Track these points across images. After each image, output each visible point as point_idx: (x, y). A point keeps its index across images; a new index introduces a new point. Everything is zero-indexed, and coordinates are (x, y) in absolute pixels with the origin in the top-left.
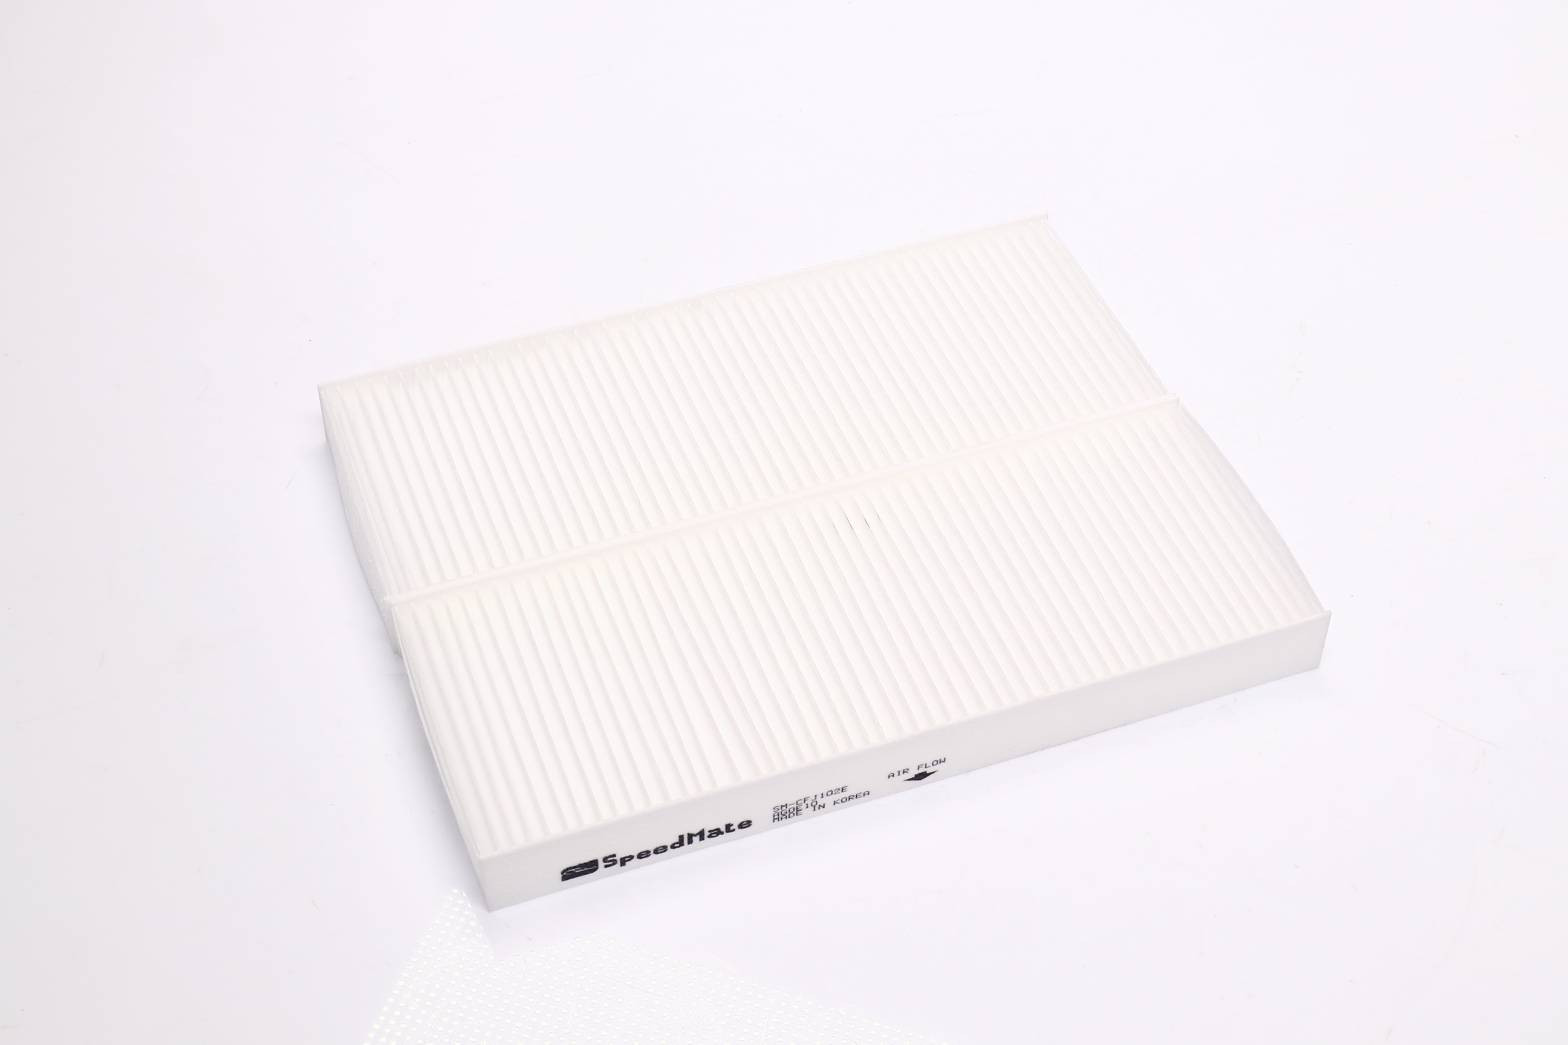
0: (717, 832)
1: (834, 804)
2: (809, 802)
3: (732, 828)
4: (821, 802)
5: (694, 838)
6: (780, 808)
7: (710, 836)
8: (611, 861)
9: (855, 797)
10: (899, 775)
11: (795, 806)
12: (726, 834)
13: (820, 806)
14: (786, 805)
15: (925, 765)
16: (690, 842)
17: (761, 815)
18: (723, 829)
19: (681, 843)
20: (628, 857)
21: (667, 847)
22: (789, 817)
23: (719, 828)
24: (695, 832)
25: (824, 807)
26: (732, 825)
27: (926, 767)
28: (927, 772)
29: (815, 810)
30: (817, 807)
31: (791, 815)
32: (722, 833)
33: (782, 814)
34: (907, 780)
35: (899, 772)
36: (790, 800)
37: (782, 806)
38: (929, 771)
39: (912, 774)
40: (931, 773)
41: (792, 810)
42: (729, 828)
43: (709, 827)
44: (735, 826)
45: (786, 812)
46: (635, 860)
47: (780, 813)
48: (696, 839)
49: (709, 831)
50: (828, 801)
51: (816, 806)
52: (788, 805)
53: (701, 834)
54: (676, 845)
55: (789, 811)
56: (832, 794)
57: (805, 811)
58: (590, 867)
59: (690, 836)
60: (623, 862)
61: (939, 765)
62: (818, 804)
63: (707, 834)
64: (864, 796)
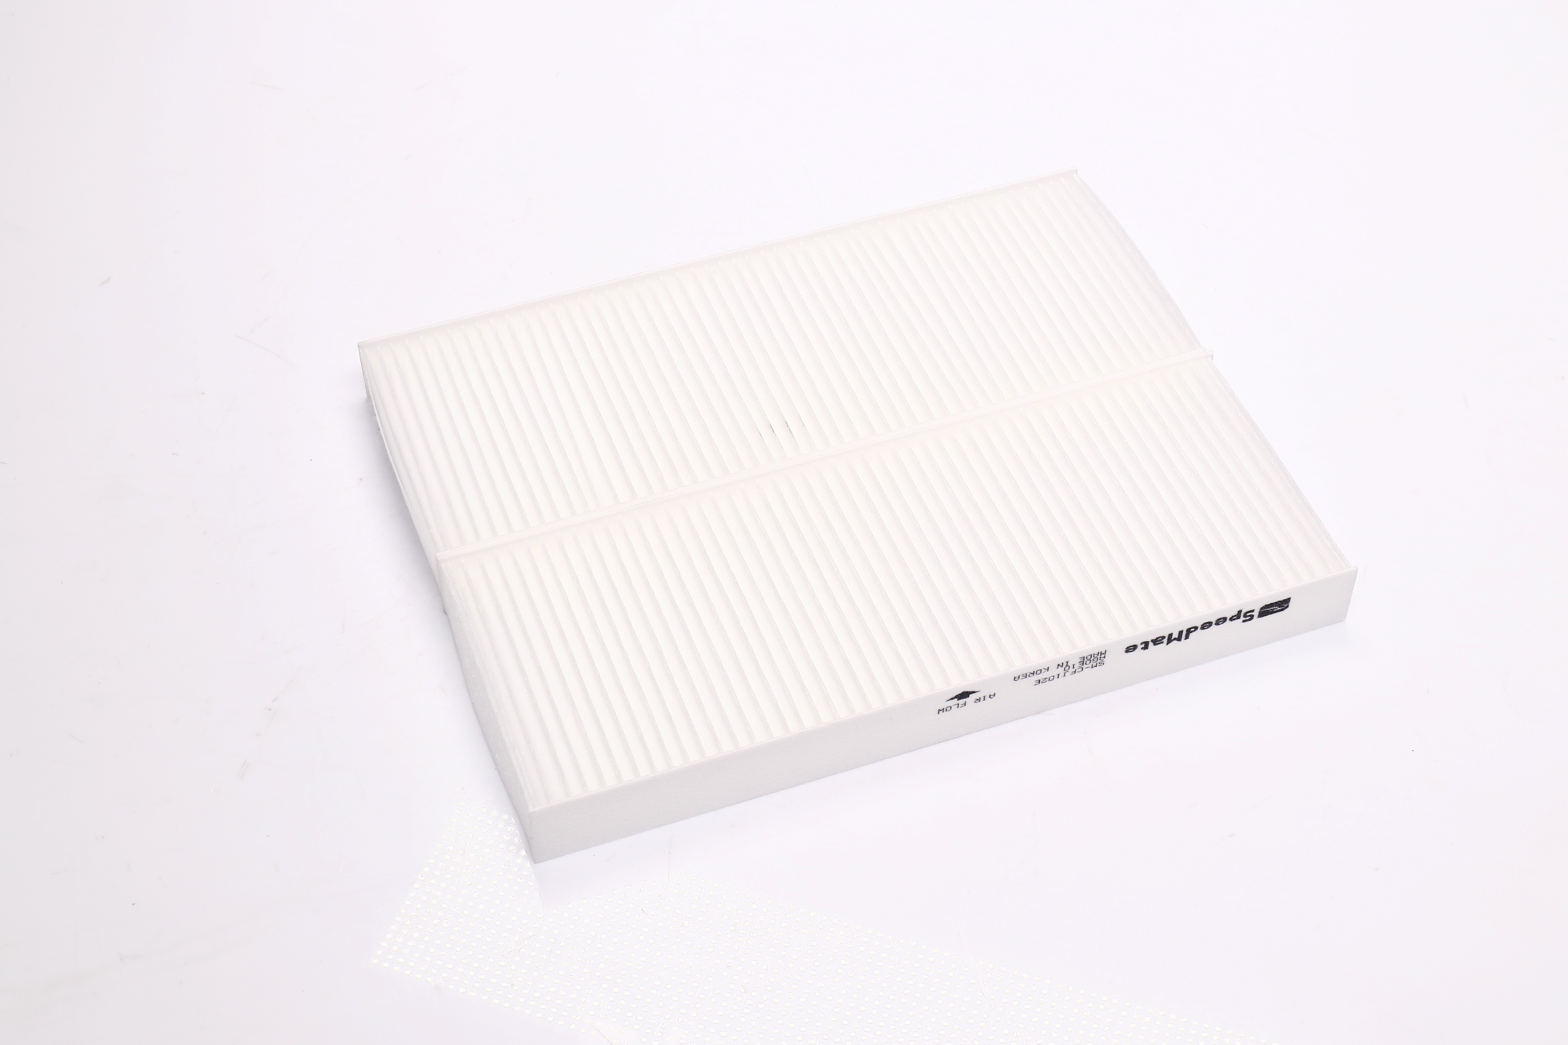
0: (1156, 642)
1: (1048, 668)
2: (1072, 670)
3: (1143, 646)
4: (1061, 670)
5: (1177, 637)
6: (1098, 664)
7: (1163, 637)
8: (1249, 616)
9: (1028, 676)
10: (984, 697)
11: (1085, 666)
12: (1149, 640)
13: (1061, 667)
14: (1092, 667)
15: (959, 707)
16: (1181, 633)
17: (1116, 659)
18: (1151, 645)
19: (1189, 631)
20: (1234, 619)
21: (1201, 629)
22: (1091, 655)
23: (1155, 645)
24: (1175, 642)
25: (1058, 665)
26: (1142, 648)
27: (958, 704)
28: (957, 699)
29: (1067, 662)
30: (1065, 664)
31: (1089, 658)
32: (1152, 641)
33: (1096, 659)
34: (976, 692)
35: (984, 700)
36: (1088, 672)
37: (1096, 666)
38: (955, 701)
39: (972, 697)
40: (952, 699)
41: (1088, 662)
42: (1146, 645)
43: (1162, 646)
44: (1140, 647)
45: (1093, 660)
46: (1229, 617)
47: (1099, 659)
48: (1175, 635)
49: (1163, 643)
50: (1054, 671)
51: (1065, 666)
52: (1091, 667)
53: (1170, 640)
54: (1193, 630)
55: (1090, 662)
56: (1049, 678)
57: (1076, 661)
58: (1267, 611)
59: (1179, 639)
60: (1238, 616)
61: (945, 707)
62: (1063, 668)
63: (1165, 641)
64: (1019, 676)
